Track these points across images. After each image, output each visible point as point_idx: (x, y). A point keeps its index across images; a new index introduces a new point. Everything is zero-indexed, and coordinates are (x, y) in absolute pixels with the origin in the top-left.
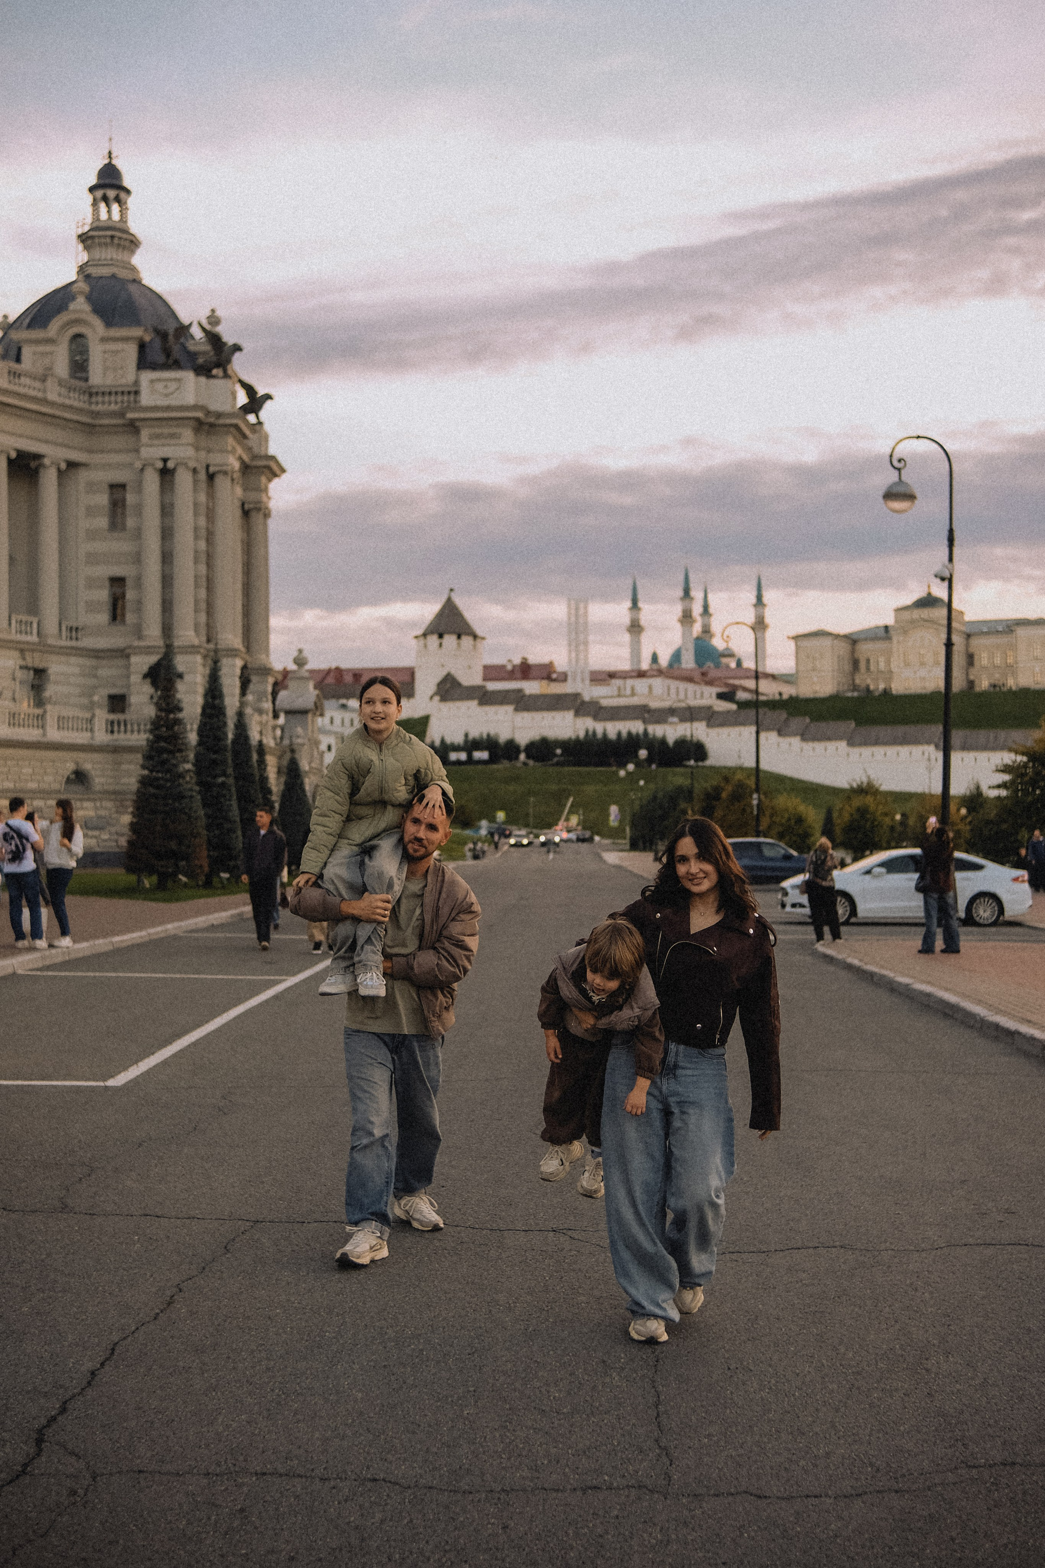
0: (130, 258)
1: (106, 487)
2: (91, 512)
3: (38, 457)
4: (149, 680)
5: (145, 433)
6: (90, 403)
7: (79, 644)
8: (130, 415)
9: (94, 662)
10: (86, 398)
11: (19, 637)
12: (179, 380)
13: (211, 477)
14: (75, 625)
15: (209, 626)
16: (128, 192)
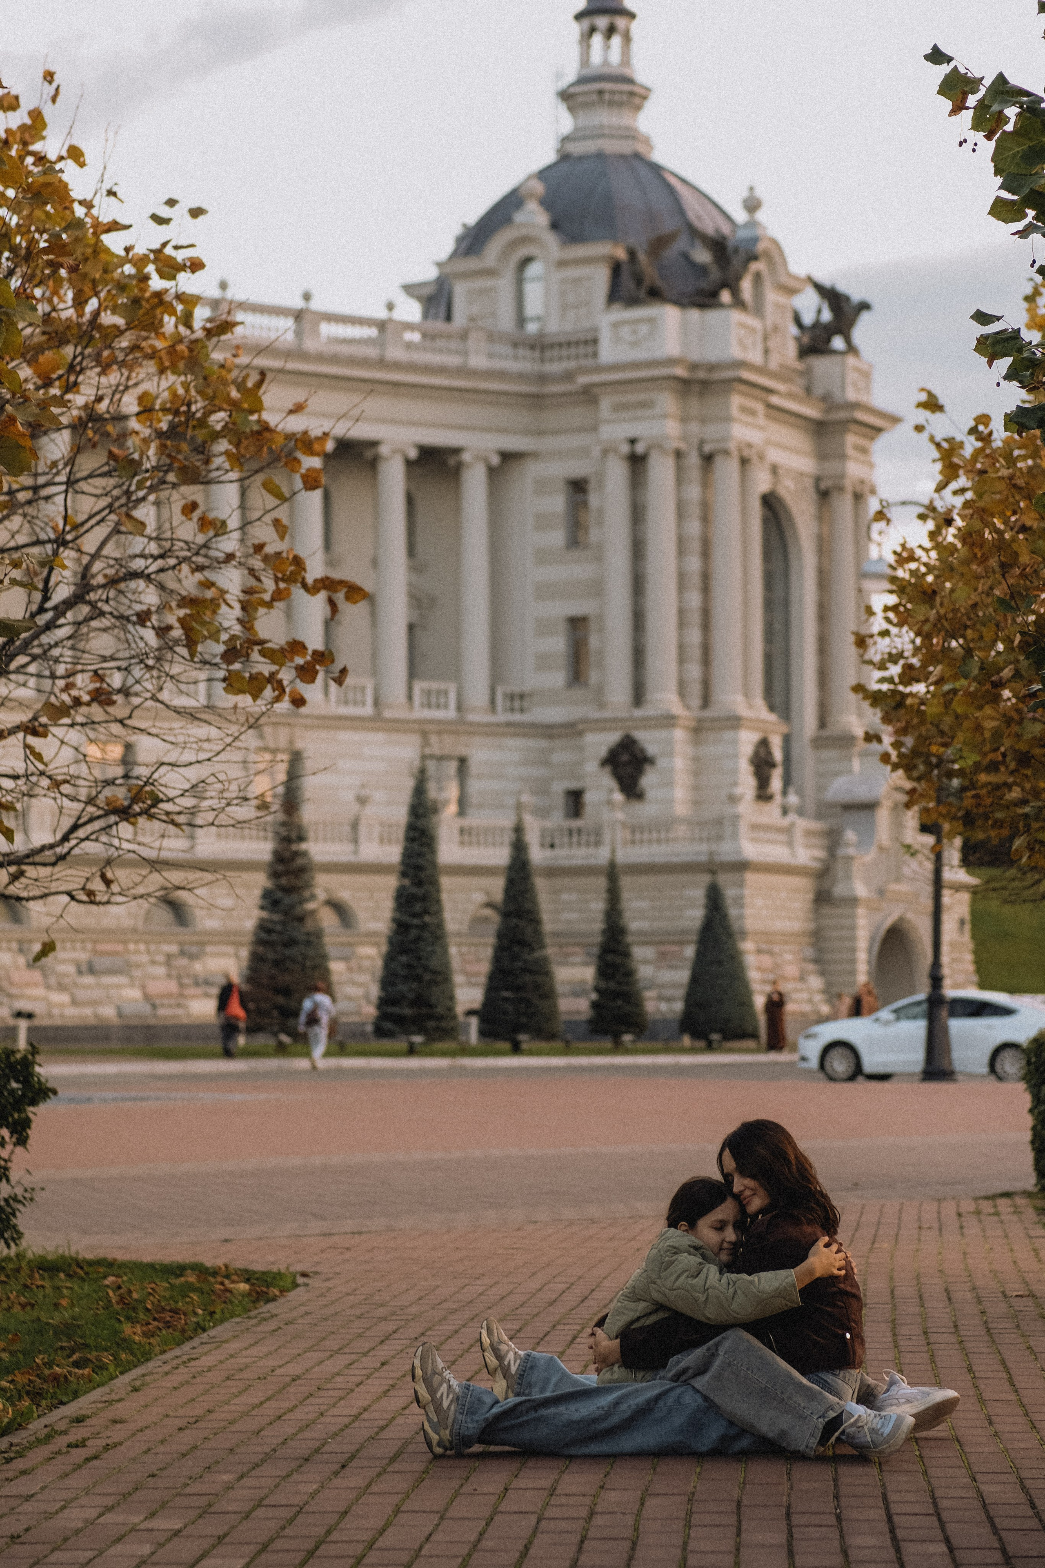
0: (635, 120)
1: (561, 485)
2: (542, 522)
3: (456, 451)
4: (608, 769)
5: (605, 404)
6: (542, 360)
7: (526, 718)
8: (583, 380)
9: (544, 743)
10: (537, 354)
11: (427, 714)
12: (651, 321)
13: (708, 459)
14: (516, 689)
15: (706, 685)
16: (632, 16)
